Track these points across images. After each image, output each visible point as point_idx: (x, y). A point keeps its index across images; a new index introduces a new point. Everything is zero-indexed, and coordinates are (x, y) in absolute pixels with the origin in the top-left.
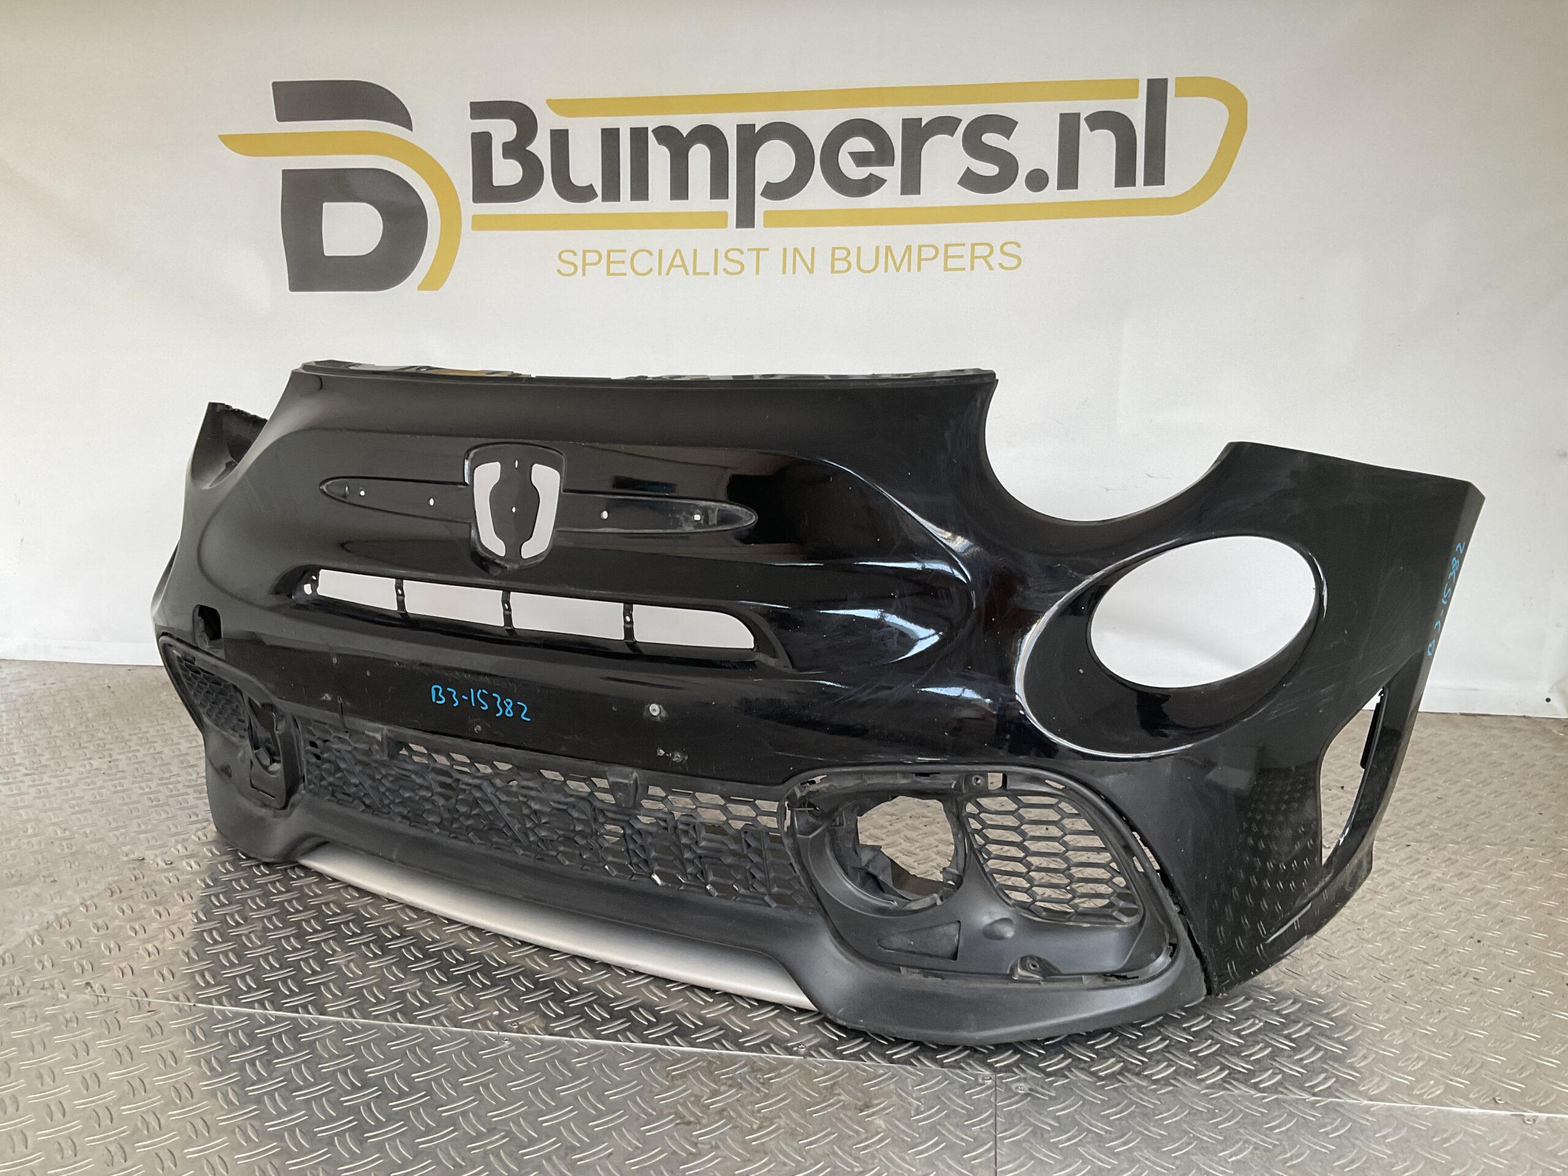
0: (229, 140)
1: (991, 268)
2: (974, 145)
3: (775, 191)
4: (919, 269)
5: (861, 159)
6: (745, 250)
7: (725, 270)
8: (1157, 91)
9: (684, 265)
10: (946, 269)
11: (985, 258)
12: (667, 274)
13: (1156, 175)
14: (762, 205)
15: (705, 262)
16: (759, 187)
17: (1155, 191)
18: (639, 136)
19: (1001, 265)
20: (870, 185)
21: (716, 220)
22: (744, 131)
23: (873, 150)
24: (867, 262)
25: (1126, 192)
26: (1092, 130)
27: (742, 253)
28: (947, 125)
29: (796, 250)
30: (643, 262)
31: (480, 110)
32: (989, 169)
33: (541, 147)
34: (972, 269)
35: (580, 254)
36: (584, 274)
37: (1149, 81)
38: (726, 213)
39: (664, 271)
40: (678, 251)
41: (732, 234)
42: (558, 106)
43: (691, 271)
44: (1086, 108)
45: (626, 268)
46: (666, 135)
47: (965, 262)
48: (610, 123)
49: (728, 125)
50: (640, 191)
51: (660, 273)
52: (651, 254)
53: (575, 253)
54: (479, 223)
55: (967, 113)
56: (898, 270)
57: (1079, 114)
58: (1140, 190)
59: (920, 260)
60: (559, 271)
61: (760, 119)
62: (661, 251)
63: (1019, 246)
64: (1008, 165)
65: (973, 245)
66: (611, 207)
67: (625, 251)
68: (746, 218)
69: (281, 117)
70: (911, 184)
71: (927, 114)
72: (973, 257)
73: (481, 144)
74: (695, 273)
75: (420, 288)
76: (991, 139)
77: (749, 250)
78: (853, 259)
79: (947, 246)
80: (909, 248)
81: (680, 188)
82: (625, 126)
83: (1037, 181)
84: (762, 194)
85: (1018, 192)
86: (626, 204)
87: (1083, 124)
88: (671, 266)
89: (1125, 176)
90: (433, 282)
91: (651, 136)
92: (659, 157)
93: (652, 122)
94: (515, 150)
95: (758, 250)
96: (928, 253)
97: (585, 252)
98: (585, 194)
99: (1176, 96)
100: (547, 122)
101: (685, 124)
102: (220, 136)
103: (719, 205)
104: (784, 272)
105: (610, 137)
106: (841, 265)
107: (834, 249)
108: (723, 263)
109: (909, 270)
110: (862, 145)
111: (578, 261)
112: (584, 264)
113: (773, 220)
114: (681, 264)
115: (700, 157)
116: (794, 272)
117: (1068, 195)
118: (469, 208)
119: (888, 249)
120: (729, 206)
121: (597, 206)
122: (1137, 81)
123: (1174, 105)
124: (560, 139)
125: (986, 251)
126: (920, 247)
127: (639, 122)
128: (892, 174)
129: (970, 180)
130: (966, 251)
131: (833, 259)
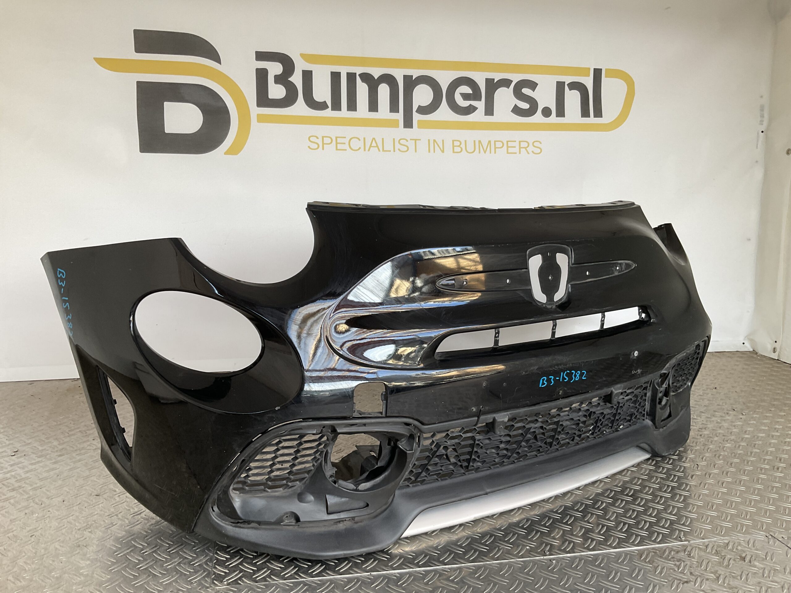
0: (100, 61)
1: (528, 153)
2: (518, 94)
3: (422, 110)
4: (495, 153)
5: (466, 97)
6: (409, 139)
7: (399, 149)
8: (598, 73)
9: (377, 146)
10: (508, 153)
11: (525, 148)
12: (369, 150)
13: (598, 113)
14: (417, 117)
15: (388, 146)
16: (415, 108)
17: (598, 120)
18: (351, 77)
19: (533, 152)
20: (470, 110)
21: (393, 124)
22: (407, 78)
23: (472, 93)
24: (470, 148)
25: (586, 120)
26: (570, 90)
27: (407, 141)
28: (506, 83)
29: (434, 141)
30: (355, 144)
31: (261, 56)
32: (525, 106)
33: (297, 79)
34: (520, 153)
35: (321, 139)
36: (323, 149)
37: (594, 69)
38: (398, 120)
39: (367, 148)
40: (374, 139)
41: (401, 131)
42: (306, 57)
43: (381, 150)
44: (568, 79)
45: (346, 146)
46: (366, 77)
47: (517, 150)
48: (336, 69)
49: (399, 75)
50: (352, 106)
51: (365, 150)
52: (360, 140)
53: (317, 138)
54: (261, 119)
55: (516, 78)
56: (485, 152)
57: (565, 82)
58: (592, 120)
59: (495, 148)
60: (309, 147)
61: (415, 73)
62: (364, 139)
63: (541, 143)
64: (534, 104)
65: (520, 142)
66: (336, 114)
67: (345, 138)
68: (408, 123)
69: (138, 50)
70: (489, 111)
71: (497, 77)
72: (520, 148)
73: (262, 75)
74: (383, 150)
75: (226, 153)
76: (526, 91)
77: (411, 139)
78: (463, 146)
79: (507, 142)
80: (490, 142)
81: (373, 106)
82: (344, 71)
83: (547, 112)
84: (417, 111)
85: (538, 117)
86: (344, 112)
87: (566, 87)
88: (371, 146)
89: (585, 113)
90: (234, 150)
91: (358, 78)
92: (362, 89)
93: (358, 70)
94: (281, 79)
95: (416, 140)
96: (499, 145)
97: (323, 137)
98: (322, 106)
99: (606, 77)
100: (300, 66)
101: (376, 73)
102: (94, 58)
103: (394, 116)
104: (429, 152)
105: (336, 76)
106: (457, 149)
107: (453, 141)
108: (397, 146)
109: (490, 153)
110: (466, 89)
111: (320, 142)
112: (323, 144)
113: (422, 125)
114: (376, 145)
115: (384, 90)
116: (434, 152)
117: (560, 120)
118: (255, 110)
119: (480, 142)
120: (400, 116)
121: (328, 113)
122: (589, 69)
123: (605, 81)
124: (307, 76)
125: (526, 145)
126: (495, 141)
127: (352, 70)
128: (480, 105)
129: (517, 110)
130: (516, 144)
131: (454, 146)
